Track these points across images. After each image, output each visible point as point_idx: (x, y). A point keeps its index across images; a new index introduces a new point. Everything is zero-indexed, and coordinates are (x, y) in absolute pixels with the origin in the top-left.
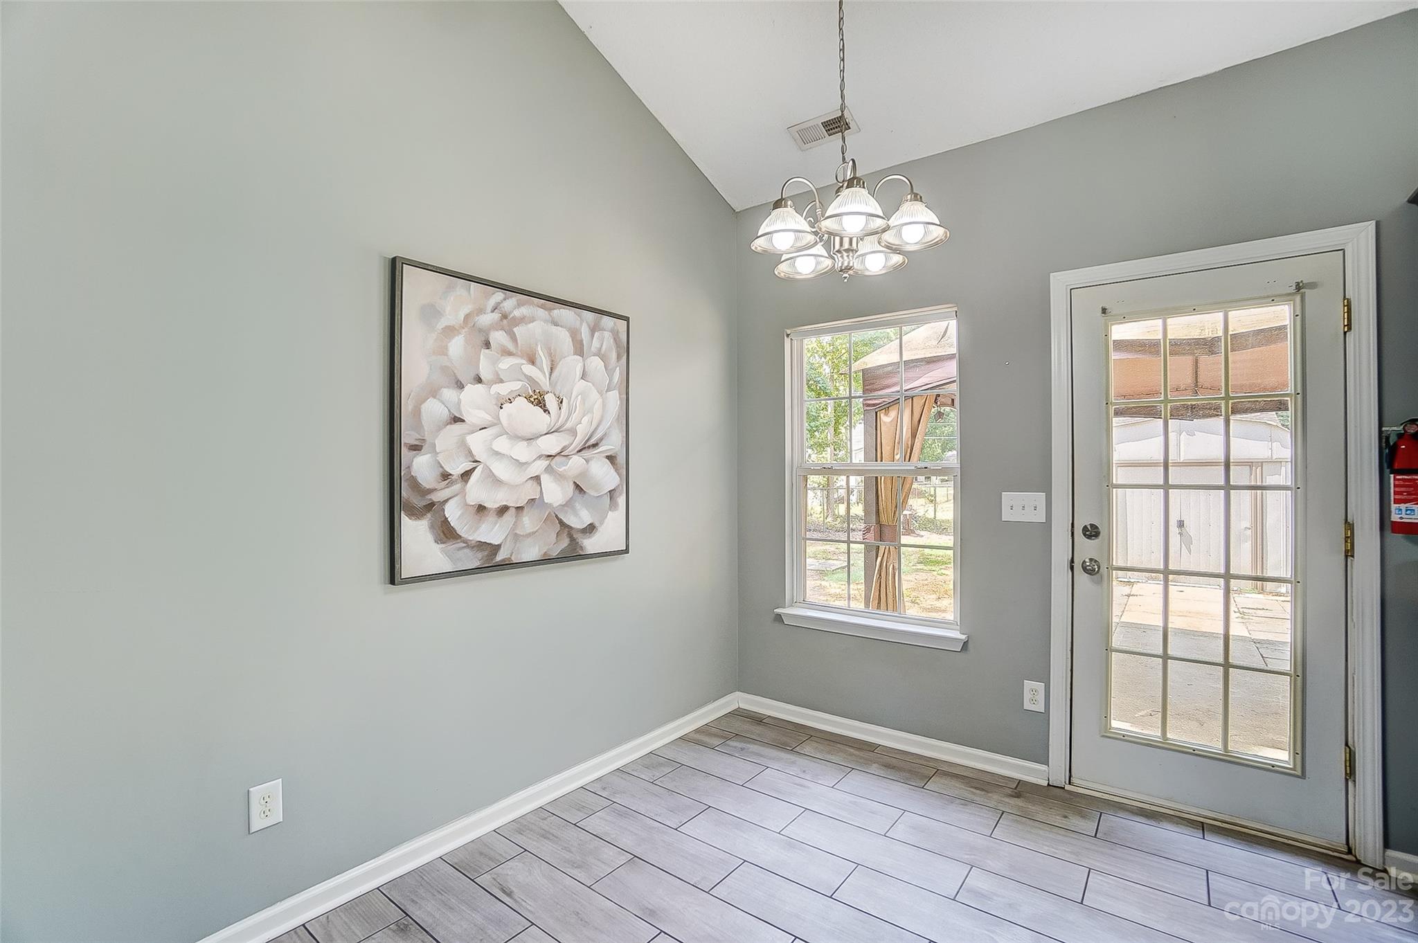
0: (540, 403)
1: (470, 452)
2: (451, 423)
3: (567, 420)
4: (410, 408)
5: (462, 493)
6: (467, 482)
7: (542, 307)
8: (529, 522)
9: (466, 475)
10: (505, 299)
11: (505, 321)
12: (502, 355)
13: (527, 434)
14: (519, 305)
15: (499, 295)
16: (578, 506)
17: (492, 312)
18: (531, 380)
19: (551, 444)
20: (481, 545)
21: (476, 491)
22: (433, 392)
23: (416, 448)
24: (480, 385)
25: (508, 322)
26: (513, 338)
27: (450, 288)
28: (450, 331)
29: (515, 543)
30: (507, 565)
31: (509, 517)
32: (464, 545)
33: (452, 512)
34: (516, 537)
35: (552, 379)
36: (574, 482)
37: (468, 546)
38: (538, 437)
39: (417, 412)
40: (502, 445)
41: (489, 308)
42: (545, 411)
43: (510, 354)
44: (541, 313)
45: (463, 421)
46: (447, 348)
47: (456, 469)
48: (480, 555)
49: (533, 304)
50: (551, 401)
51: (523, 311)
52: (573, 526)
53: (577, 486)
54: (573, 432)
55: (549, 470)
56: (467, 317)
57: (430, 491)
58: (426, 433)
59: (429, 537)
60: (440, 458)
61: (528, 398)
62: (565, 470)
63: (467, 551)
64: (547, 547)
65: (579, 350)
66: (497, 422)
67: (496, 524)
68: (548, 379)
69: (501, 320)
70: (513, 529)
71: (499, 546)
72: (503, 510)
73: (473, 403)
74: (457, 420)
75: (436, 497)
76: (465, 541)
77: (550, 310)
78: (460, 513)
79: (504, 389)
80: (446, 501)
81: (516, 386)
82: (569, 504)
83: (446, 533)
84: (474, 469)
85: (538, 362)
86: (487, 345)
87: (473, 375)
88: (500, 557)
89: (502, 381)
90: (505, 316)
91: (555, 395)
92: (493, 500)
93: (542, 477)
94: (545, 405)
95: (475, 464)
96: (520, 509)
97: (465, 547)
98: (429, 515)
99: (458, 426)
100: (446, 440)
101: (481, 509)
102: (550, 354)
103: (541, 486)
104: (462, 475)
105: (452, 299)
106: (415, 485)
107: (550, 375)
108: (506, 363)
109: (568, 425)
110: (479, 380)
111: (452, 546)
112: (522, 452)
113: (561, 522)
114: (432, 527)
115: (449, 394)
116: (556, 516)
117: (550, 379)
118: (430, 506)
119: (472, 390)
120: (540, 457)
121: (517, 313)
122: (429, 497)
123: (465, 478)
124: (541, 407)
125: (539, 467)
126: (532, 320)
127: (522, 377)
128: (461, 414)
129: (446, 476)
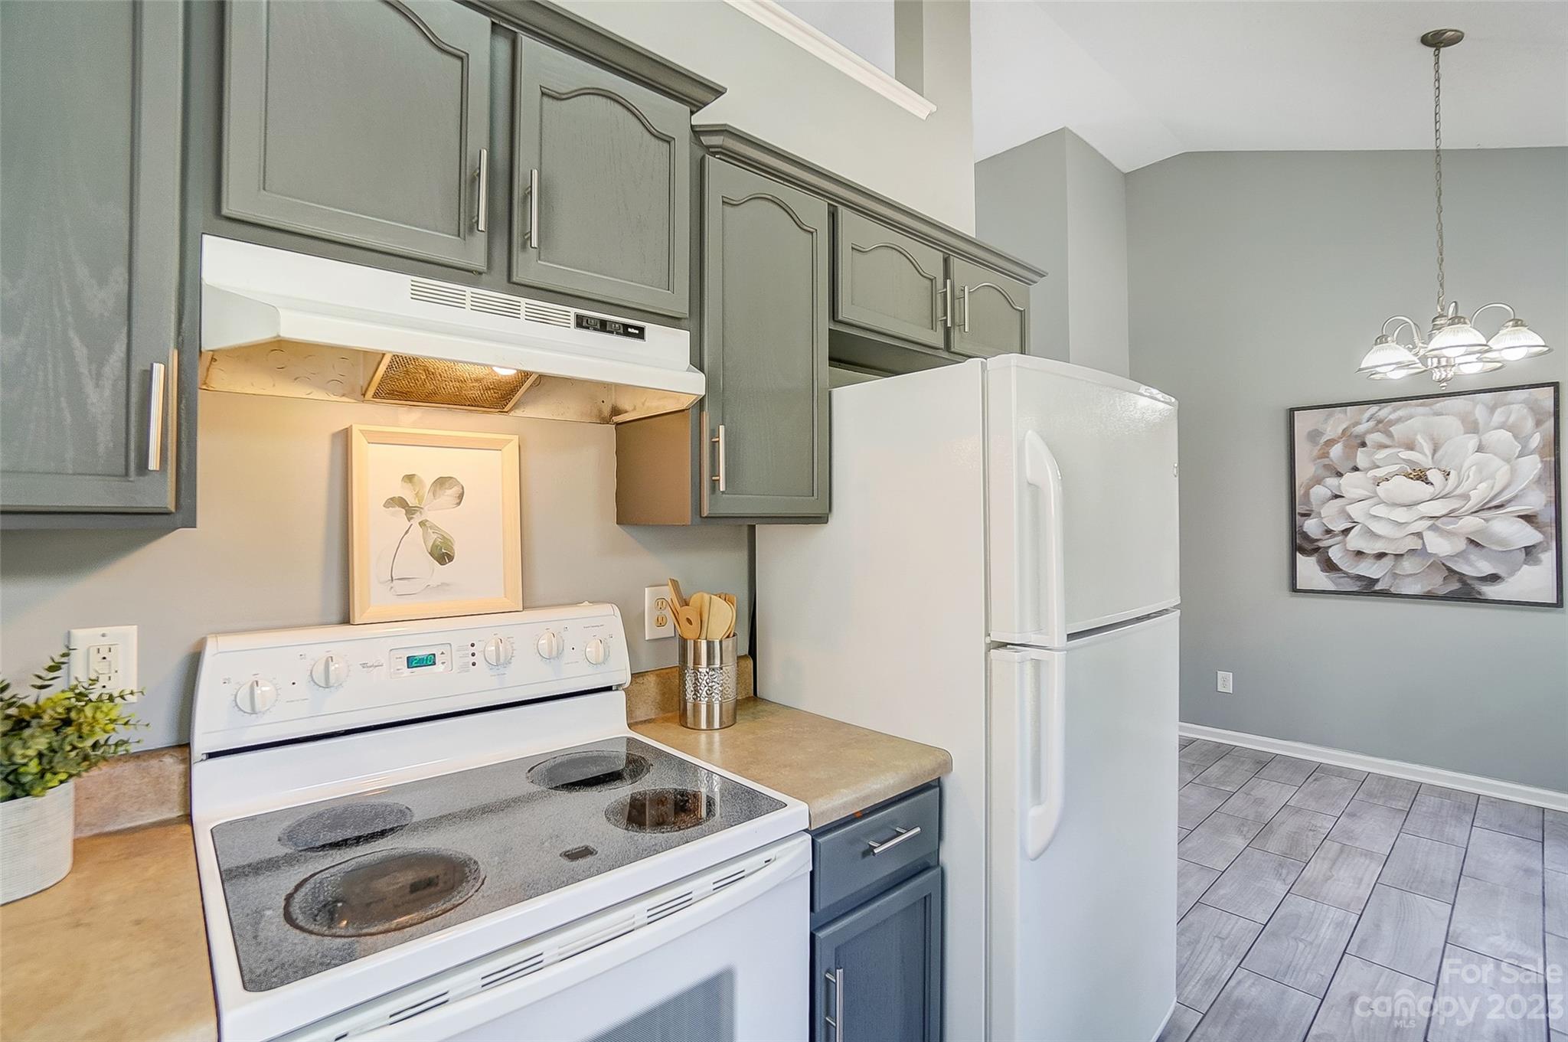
0: (1421, 477)
1: (1350, 516)
2: (1332, 499)
3: (1457, 487)
4: (1302, 492)
5: (1344, 542)
6: (1347, 536)
7: (1421, 405)
8: (1408, 566)
9: (1346, 532)
10: (1380, 410)
11: (1380, 425)
12: (1378, 449)
13: (1407, 500)
14: (1394, 411)
15: (1374, 408)
16: (1472, 557)
17: (1368, 421)
18: (1408, 461)
19: (1438, 508)
20: (1359, 578)
21: (1354, 541)
22: (1318, 481)
23: (1306, 515)
24: (1357, 472)
25: (1383, 426)
26: (1390, 435)
27: (1330, 416)
28: (1331, 443)
29: (1395, 579)
30: (1385, 594)
31: (1387, 562)
32: (1343, 575)
33: (1335, 554)
34: (1395, 576)
35: (1435, 457)
36: (1467, 538)
37: (1348, 577)
38: (1419, 504)
39: (1307, 494)
40: (1380, 511)
41: (1364, 421)
42: (1427, 483)
43: (1386, 447)
44: (1421, 410)
45: (1343, 497)
46: (1328, 453)
47: (1339, 526)
48: (1359, 583)
49: (1410, 405)
50: (1434, 475)
51: (1400, 413)
52: (1464, 573)
53: (1472, 541)
54: (1466, 497)
55: (1430, 528)
56: (1344, 431)
57: (1317, 540)
58: (1314, 506)
59: (1317, 568)
60: (1325, 521)
61: (1407, 476)
62: (1454, 528)
63: (1346, 579)
64: (1432, 587)
65: (1473, 428)
66: (1376, 495)
67: (1374, 564)
68: (1430, 457)
69: (1377, 425)
70: (1391, 570)
71: (1377, 580)
72: (1381, 556)
73: (1351, 484)
74: (1337, 497)
75: (1321, 544)
76: (1345, 573)
77: (1431, 405)
78: (1340, 555)
79: (1380, 473)
80: (1330, 547)
81: (1396, 468)
82: (1460, 555)
83: (1329, 566)
84: (1353, 527)
85: (1417, 447)
86: (1363, 445)
87: (1351, 466)
88: (1377, 587)
89: (1379, 467)
90: (1380, 422)
91: (1439, 470)
92: (1371, 547)
93: (1424, 534)
94: (1426, 479)
95: (1355, 524)
96: (1398, 556)
97: (1344, 577)
98: (1316, 555)
99: (1338, 500)
100: (1330, 510)
101: (1359, 553)
102: (1433, 439)
103: (1422, 539)
104: (1343, 531)
105: (1332, 422)
106: (1306, 536)
107: (1433, 455)
108: (1382, 454)
109: (1459, 491)
110: (1356, 469)
111: (1334, 575)
112: (1401, 515)
113: (1449, 569)
114: (1319, 562)
115: (1332, 481)
116: (1443, 564)
117: (1433, 458)
118: (1317, 550)
119: (1349, 477)
120: (1422, 518)
121: (1392, 417)
122: (1316, 544)
123: (1345, 533)
124: (1422, 481)
125: (1421, 526)
126: (1411, 417)
127: (1402, 462)
128: (1340, 491)
129: (1328, 531)
